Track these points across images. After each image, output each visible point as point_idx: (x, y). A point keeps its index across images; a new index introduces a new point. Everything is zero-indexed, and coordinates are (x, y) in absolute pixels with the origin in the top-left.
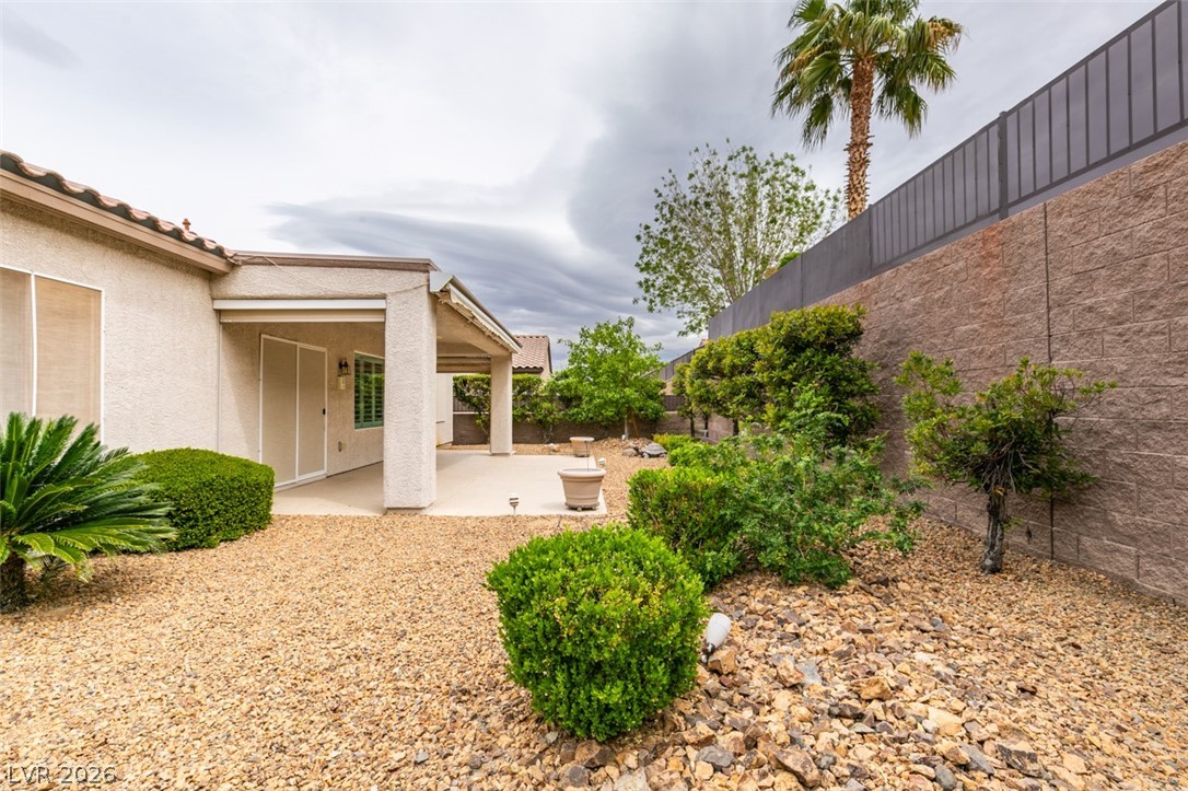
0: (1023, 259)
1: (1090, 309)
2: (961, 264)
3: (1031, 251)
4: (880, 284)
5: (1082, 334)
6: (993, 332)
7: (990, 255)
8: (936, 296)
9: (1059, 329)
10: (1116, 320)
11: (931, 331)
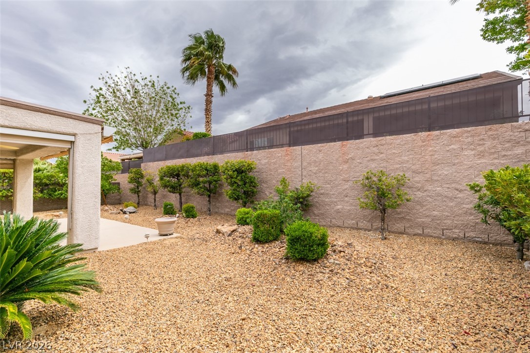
0: (296, 157)
1: (310, 171)
2: (280, 155)
3: (298, 156)
4: (252, 154)
5: (309, 175)
6: (288, 172)
7: (288, 154)
8: (273, 161)
9: (304, 174)
10: (315, 173)
11: (270, 170)
